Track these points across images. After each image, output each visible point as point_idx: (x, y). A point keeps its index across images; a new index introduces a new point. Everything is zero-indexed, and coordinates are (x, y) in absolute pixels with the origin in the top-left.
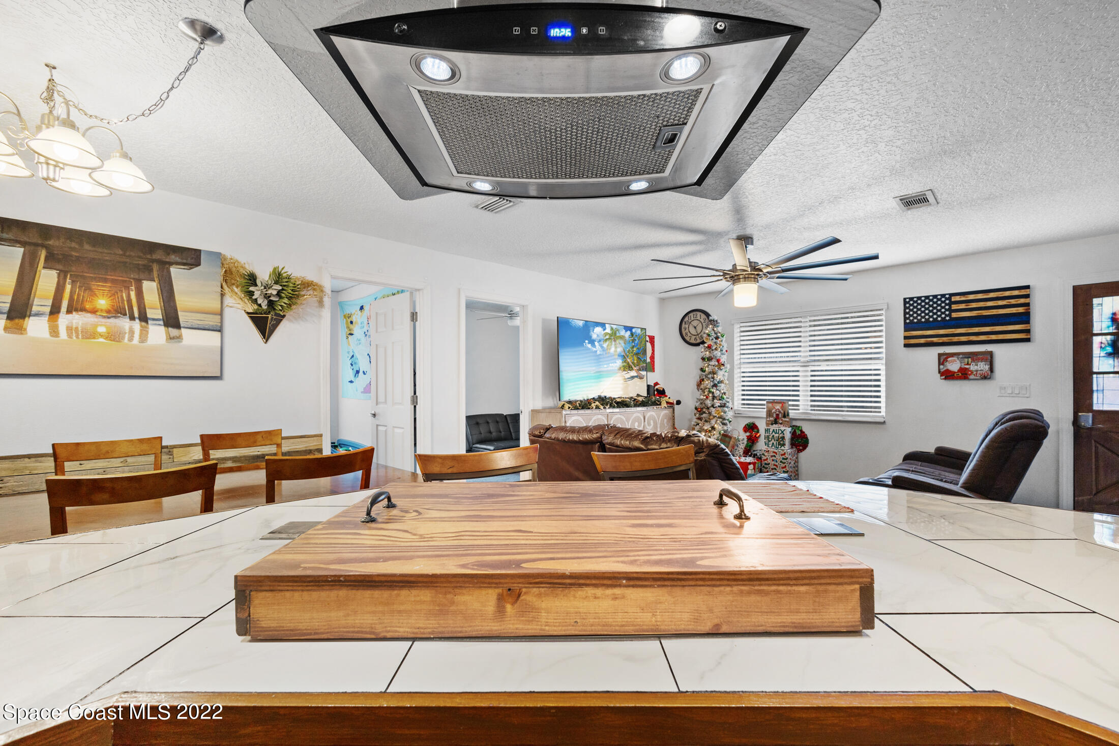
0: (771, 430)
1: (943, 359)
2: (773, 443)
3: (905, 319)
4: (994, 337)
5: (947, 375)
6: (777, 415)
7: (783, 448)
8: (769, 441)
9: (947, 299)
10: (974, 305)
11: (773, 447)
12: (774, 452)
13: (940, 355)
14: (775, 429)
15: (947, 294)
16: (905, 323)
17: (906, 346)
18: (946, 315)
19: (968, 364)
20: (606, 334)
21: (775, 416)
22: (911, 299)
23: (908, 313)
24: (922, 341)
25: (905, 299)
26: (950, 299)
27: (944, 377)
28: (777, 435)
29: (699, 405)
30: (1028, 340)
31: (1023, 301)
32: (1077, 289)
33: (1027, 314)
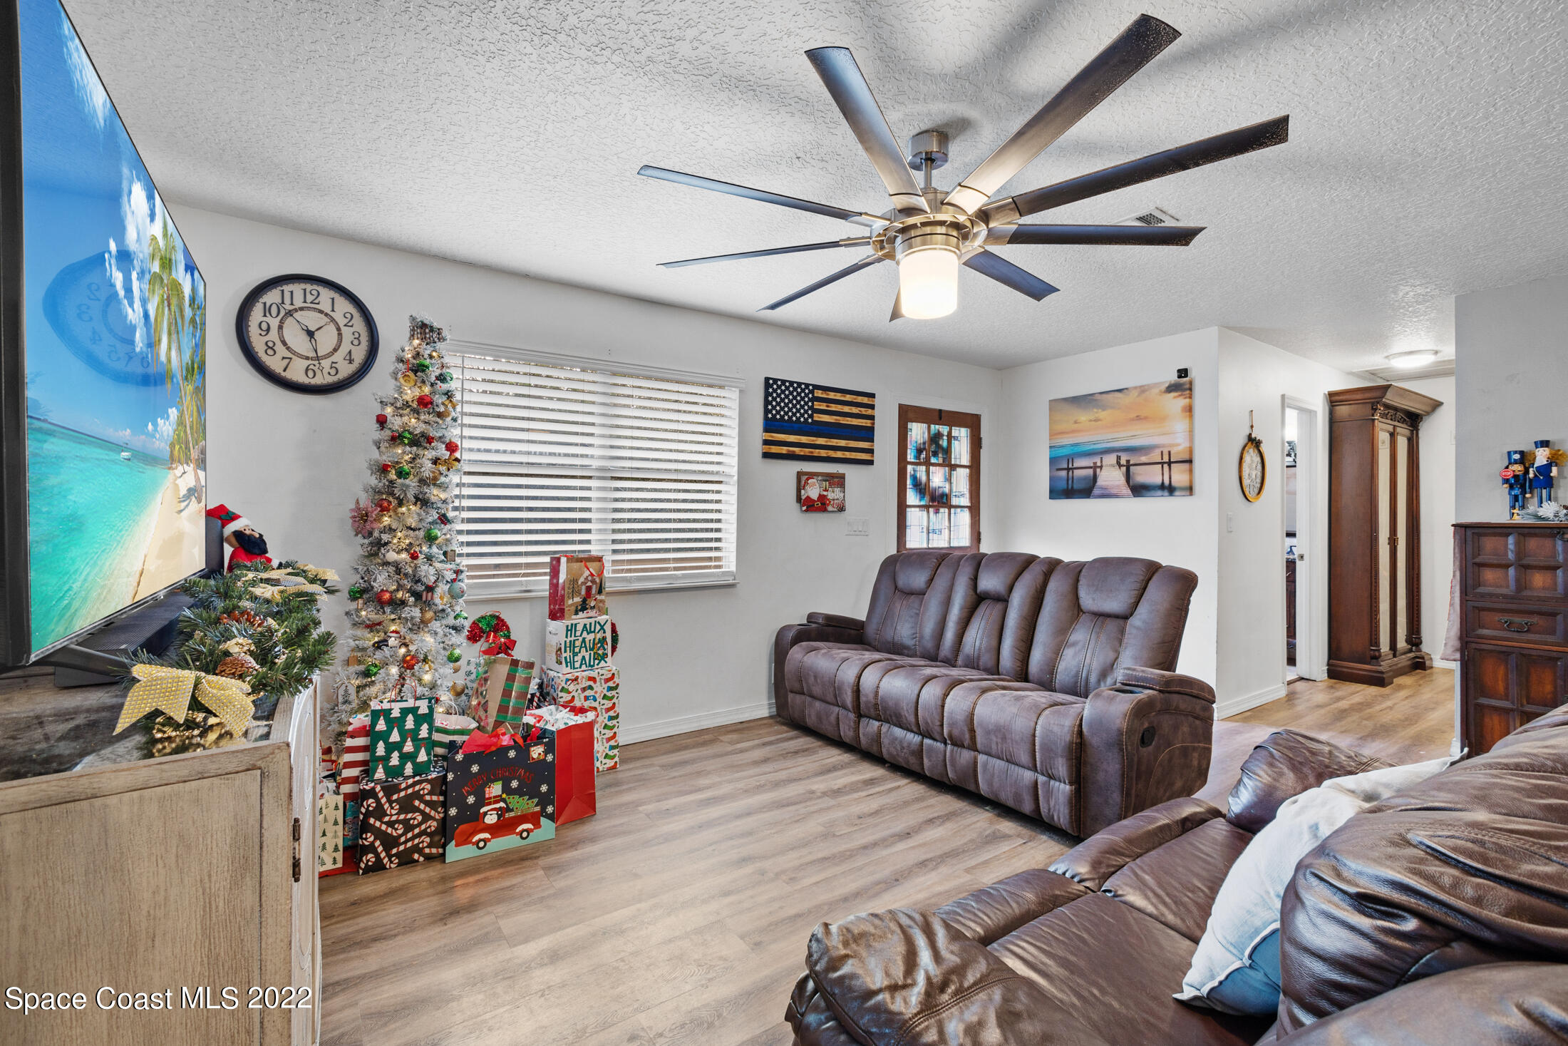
0: (580, 628)
1: (802, 480)
2: (584, 658)
3: (767, 411)
4: (848, 455)
6: (589, 589)
7: (603, 664)
8: (575, 654)
9: (810, 392)
10: (834, 407)
11: (584, 667)
12: (591, 679)
13: (799, 474)
15: (811, 385)
16: (766, 418)
17: (766, 455)
18: (809, 416)
19: (826, 490)
21: (583, 592)
22: (775, 381)
23: (770, 403)
24: (784, 450)
25: (767, 379)
26: (813, 392)
27: (804, 508)
28: (591, 636)
29: (382, 581)
30: (871, 462)
31: (869, 412)
32: (901, 406)
33: (871, 430)
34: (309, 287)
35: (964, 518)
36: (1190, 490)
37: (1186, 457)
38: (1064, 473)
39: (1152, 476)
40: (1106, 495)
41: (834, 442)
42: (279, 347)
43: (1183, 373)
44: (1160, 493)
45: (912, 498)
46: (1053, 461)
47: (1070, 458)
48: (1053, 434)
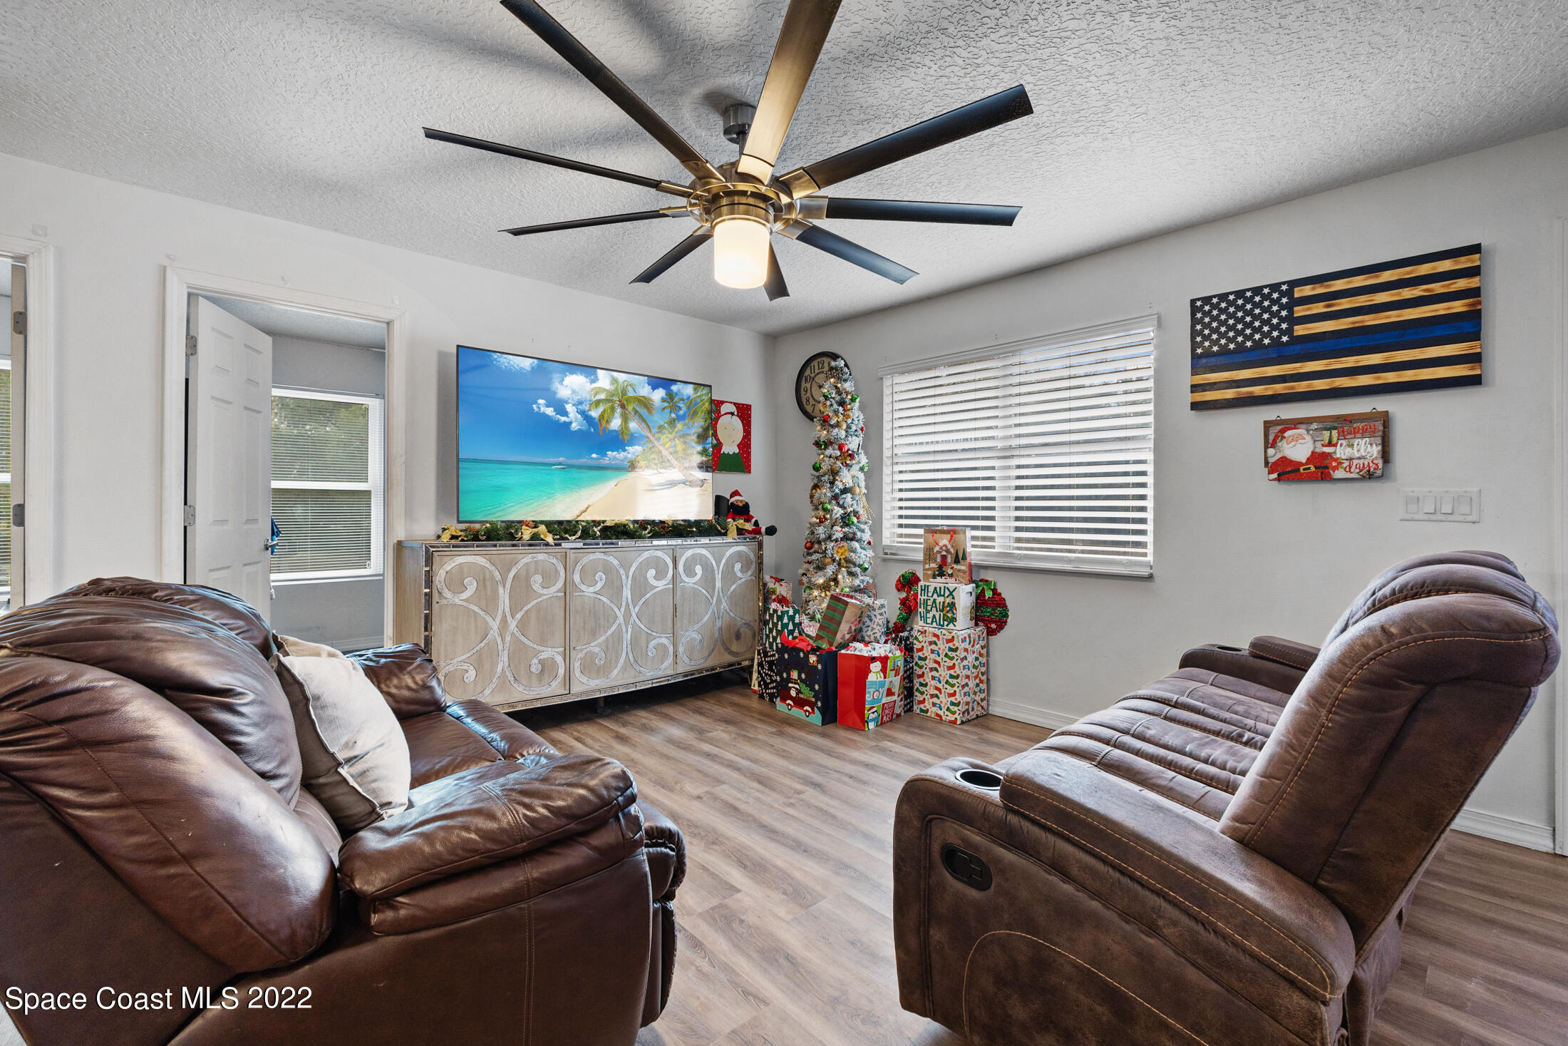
0: (931, 589)
1: (1274, 433)
2: (934, 616)
3: (1194, 345)
4: (1391, 377)
5: (1285, 471)
6: (944, 558)
7: (951, 626)
8: (928, 612)
9: (1282, 294)
10: (1345, 304)
11: (934, 624)
12: (935, 635)
13: (1268, 425)
14: (938, 586)
15: (1284, 283)
16: (1193, 354)
17: (1195, 406)
18: (1282, 333)
19: (1330, 444)
20: (599, 390)
21: (939, 559)
22: (1207, 300)
23: (1200, 333)
24: (1230, 394)
25: (1193, 302)
26: (1289, 293)
27: (1275, 475)
28: (941, 599)
29: (808, 535)
30: (1477, 380)
33: (1476, 317)
34: (819, 360)
41: (1350, 362)
42: (811, 400)
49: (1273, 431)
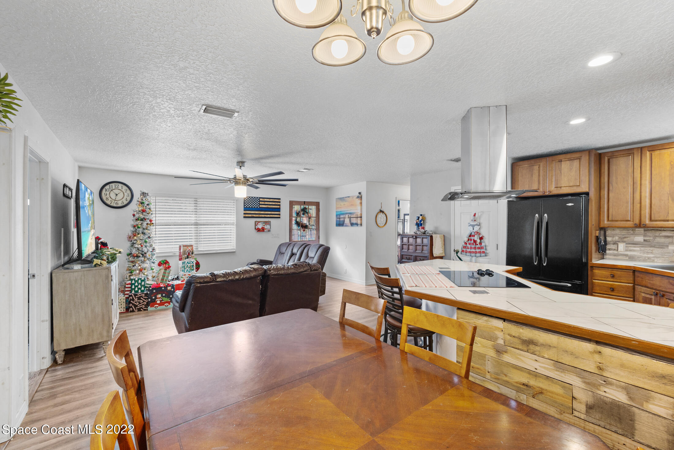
0: (186, 262)
1: (256, 223)
2: (187, 270)
3: (244, 205)
4: (271, 216)
5: (258, 230)
6: (189, 253)
7: (193, 271)
8: (185, 269)
9: (258, 199)
10: (266, 203)
11: (187, 272)
13: (255, 222)
14: (188, 261)
16: (244, 207)
17: (244, 217)
18: (258, 206)
19: (264, 226)
21: (187, 254)
22: (247, 197)
23: (245, 203)
24: (250, 215)
25: (244, 197)
26: (259, 199)
28: (190, 265)
29: (134, 251)
30: (279, 218)
31: (279, 204)
32: (290, 201)
33: (279, 208)
34: (116, 184)
35: (315, 232)
36: (361, 225)
37: (360, 216)
38: (338, 219)
39: (354, 221)
40: (346, 226)
41: (267, 213)
42: (109, 198)
43: (360, 193)
44: (355, 225)
45: (295, 227)
46: (337, 215)
47: (340, 215)
48: (337, 208)
49: (257, 223)
